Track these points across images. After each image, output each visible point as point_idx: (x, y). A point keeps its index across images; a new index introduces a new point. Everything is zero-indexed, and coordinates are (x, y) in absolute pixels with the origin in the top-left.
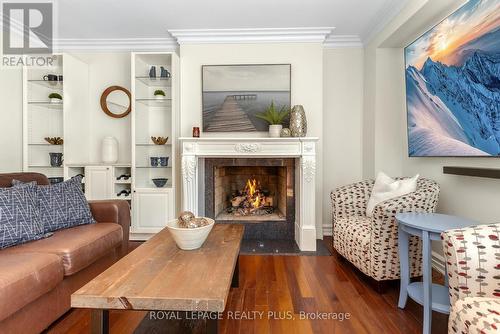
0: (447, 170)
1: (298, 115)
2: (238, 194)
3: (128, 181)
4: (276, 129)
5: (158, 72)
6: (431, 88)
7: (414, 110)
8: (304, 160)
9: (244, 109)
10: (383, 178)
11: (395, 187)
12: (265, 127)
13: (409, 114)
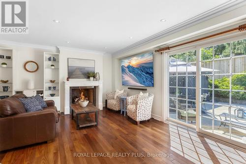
0: (129, 88)
1: (98, 75)
2: (77, 97)
3: (42, 95)
4: (92, 78)
5: (52, 59)
6: (130, 71)
7: (123, 75)
8: (100, 87)
9: (81, 72)
10: (117, 91)
11: (120, 92)
12: (89, 78)
13: (122, 76)
